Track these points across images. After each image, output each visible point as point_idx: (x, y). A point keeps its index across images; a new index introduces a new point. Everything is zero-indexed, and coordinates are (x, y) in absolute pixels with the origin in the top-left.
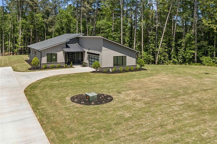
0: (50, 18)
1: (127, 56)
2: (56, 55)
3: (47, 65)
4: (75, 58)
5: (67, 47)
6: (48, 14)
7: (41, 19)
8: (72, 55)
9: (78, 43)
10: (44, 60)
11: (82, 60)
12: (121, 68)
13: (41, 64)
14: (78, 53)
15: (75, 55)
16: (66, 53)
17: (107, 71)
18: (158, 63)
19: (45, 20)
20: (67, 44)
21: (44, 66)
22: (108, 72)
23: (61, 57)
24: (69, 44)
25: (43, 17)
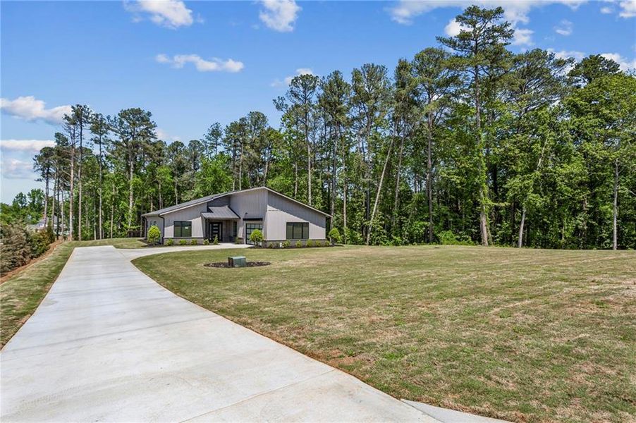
0: (185, 176)
1: (310, 224)
2: (190, 224)
3: (173, 240)
4: (224, 232)
5: (209, 211)
6: (181, 169)
7: (168, 178)
8: (218, 227)
9: (229, 207)
10: (169, 232)
11: (236, 235)
12: (299, 242)
13: (163, 239)
14: (228, 221)
15: (224, 227)
16: (206, 219)
17: (274, 246)
18: (370, 244)
19: (176, 179)
20: (210, 208)
21: (168, 242)
22: (278, 247)
23: (198, 228)
24: (213, 208)
25: (173, 174)
